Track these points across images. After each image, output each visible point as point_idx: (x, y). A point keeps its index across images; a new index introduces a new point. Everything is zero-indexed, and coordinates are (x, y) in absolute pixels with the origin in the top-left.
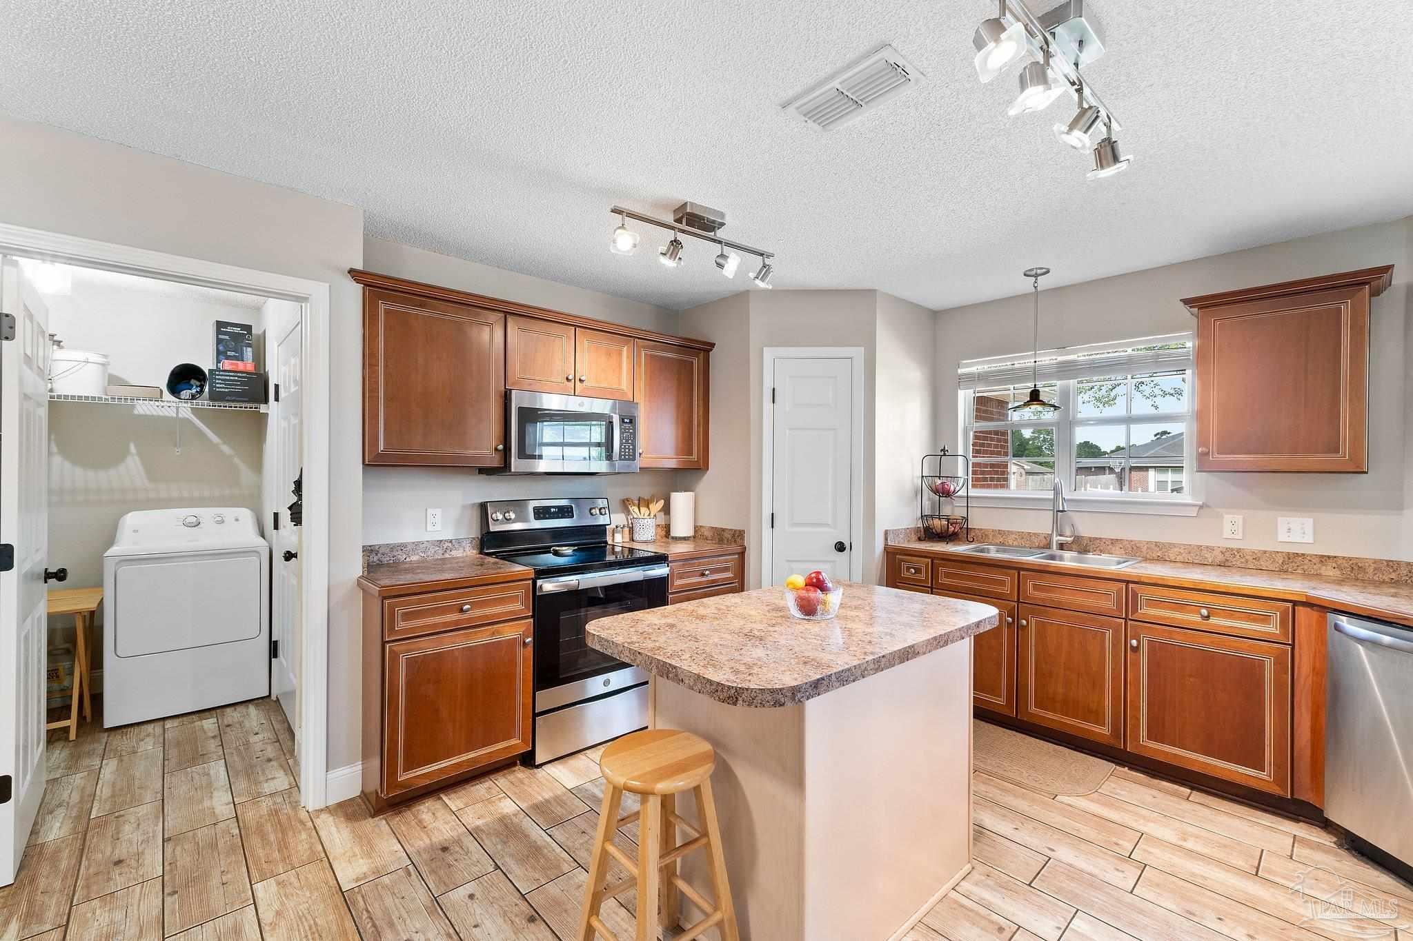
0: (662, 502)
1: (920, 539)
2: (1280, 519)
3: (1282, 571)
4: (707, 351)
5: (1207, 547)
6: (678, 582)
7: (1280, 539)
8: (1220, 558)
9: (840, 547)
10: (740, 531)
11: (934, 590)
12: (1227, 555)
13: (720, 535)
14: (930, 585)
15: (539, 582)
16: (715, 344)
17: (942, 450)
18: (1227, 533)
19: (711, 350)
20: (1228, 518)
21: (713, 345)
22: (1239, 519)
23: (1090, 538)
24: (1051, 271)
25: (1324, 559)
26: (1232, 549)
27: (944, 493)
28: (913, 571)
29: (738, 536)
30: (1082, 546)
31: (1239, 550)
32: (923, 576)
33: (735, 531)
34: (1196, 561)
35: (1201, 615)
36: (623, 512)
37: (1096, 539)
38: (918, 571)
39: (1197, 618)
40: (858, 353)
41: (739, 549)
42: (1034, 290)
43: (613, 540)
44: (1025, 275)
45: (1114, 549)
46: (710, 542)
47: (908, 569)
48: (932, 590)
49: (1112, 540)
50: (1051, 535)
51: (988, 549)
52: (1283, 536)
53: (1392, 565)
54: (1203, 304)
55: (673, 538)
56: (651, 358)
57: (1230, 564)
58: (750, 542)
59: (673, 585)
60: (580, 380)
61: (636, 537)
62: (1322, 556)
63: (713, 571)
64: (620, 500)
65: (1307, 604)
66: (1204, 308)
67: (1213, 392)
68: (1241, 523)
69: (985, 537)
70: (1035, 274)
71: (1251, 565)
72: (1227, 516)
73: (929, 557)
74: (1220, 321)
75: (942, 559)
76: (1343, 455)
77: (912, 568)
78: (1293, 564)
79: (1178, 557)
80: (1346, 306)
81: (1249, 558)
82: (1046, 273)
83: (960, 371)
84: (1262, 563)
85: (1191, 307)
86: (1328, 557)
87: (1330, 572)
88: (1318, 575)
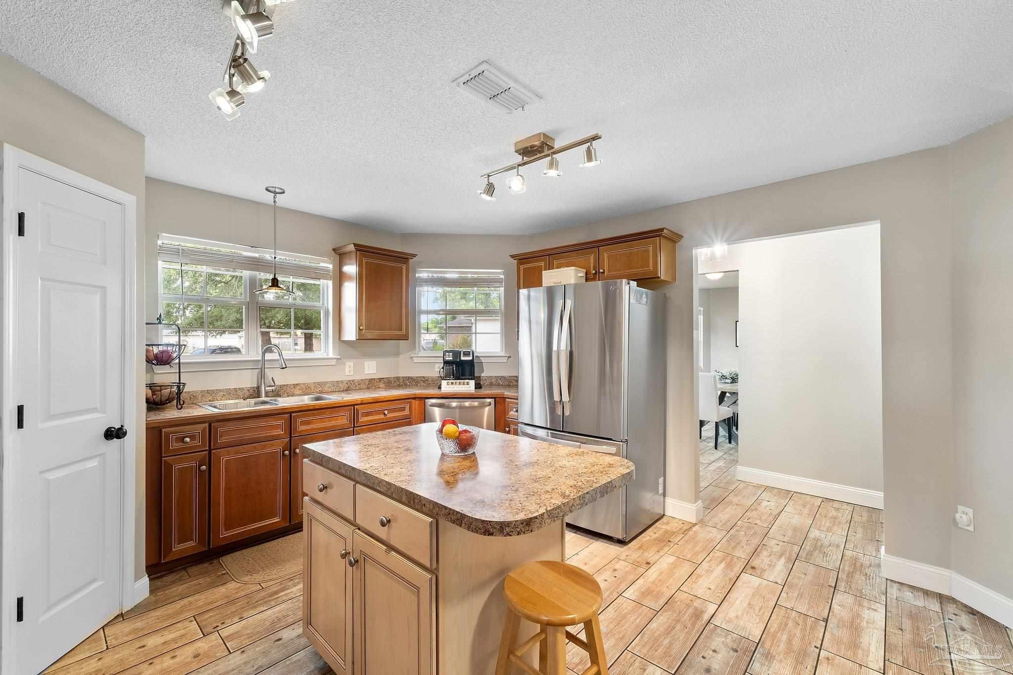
2: (365, 363)
3: (368, 388)
7: (366, 373)
8: (346, 386)
9: (112, 434)
12: (349, 384)
14: (207, 449)
20: (348, 364)
22: (352, 364)
24: (286, 193)
25: (380, 379)
26: (350, 381)
28: (187, 440)
31: (353, 381)
32: (198, 442)
34: (337, 390)
35: (383, 414)
37: (285, 385)
38: (192, 438)
39: (382, 417)
40: (131, 200)
44: (267, 189)
45: (295, 390)
47: (180, 439)
49: (294, 384)
50: (258, 387)
52: (366, 371)
54: (362, 250)
57: (350, 389)
65: (415, 398)
66: (360, 251)
67: (364, 297)
68: (352, 367)
69: (200, 397)
70: (275, 191)
71: (358, 388)
72: (347, 363)
73: (205, 422)
74: (365, 260)
75: (218, 421)
76: (404, 332)
77: (187, 437)
78: (371, 384)
79: (329, 389)
80: (404, 267)
81: (357, 384)
82: (284, 193)
83: (159, 242)
84: (361, 385)
85: (355, 248)
86: (382, 378)
87: (382, 385)
88: (379, 388)
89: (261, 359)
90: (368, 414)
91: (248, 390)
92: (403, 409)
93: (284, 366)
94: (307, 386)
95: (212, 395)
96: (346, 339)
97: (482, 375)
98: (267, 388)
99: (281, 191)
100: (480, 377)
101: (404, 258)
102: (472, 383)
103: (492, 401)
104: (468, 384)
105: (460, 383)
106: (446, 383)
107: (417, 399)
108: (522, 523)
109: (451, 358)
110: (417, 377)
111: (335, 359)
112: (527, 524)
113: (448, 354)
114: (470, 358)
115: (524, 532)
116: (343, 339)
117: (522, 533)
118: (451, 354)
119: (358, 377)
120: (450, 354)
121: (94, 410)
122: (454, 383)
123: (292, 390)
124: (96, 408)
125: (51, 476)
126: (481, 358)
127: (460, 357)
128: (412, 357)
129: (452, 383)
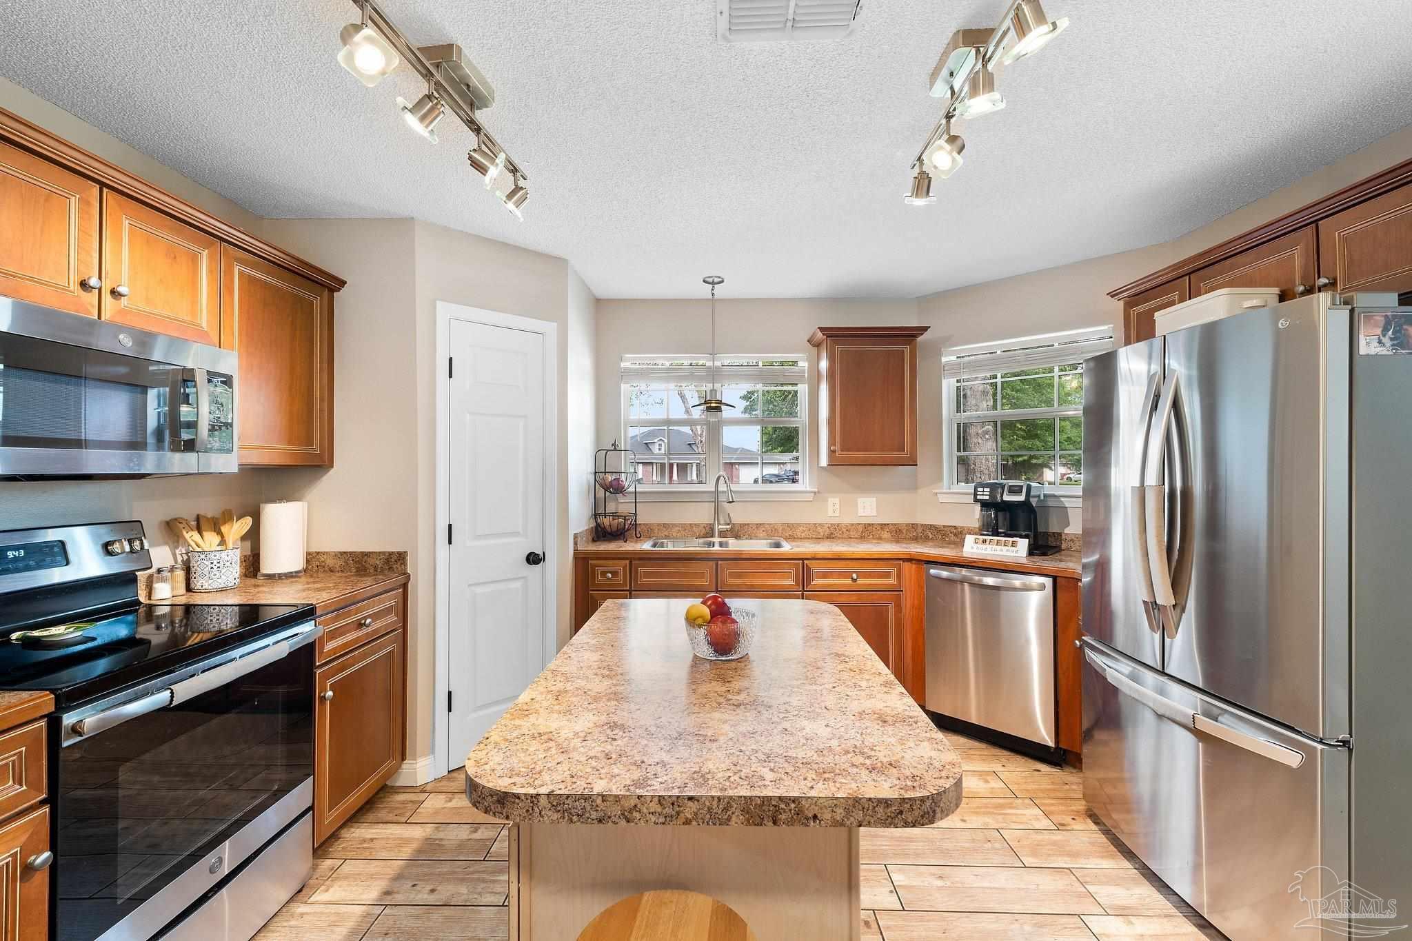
0: (247, 522)
1: (594, 541)
2: (859, 499)
3: (862, 538)
4: (332, 290)
5: (820, 524)
6: (330, 646)
7: (860, 514)
8: (828, 532)
9: (534, 559)
10: (400, 553)
11: (633, 593)
12: (832, 529)
13: (359, 564)
14: (628, 588)
15: (69, 719)
16: (346, 283)
17: (613, 445)
18: (830, 513)
19: (339, 290)
21: (343, 283)
22: (837, 501)
23: (741, 524)
24: (725, 281)
25: (883, 526)
26: (834, 525)
27: (615, 488)
28: (610, 575)
29: (394, 563)
30: (737, 532)
31: (838, 525)
32: (619, 580)
33: (391, 554)
34: (814, 536)
35: (852, 579)
36: (166, 543)
37: (745, 524)
38: (615, 574)
39: (849, 581)
40: (551, 328)
41: (401, 579)
42: (711, 296)
43: (150, 597)
44: (704, 281)
45: (758, 532)
46: (340, 574)
47: (604, 574)
48: (630, 594)
49: (757, 525)
50: (714, 524)
51: (662, 543)
52: (861, 512)
53: (914, 526)
54: (834, 335)
55: (270, 577)
56: (248, 281)
57: (833, 536)
58: (418, 568)
59: (321, 652)
60: (113, 292)
61: (198, 583)
62: (882, 524)
63: (375, 616)
64: (161, 523)
65: (910, 560)
66: (832, 336)
67: (838, 404)
68: (837, 506)
69: (656, 531)
70: (713, 282)
71: (845, 536)
72: (830, 499)
73: (627, 559)
74: (839, 349)
75: (640, 559)
76: (907, 453)
77: (608, 572)
78: (867, 531)
79: (803, 534)
80: (907, 351)
81: (844, 530)
82: (723, 281)
83: (623, 365)
84: (851, 533)
85: (823, 334)
86: (885, 524)
87: (886, 535)
88: (880, 538)
89: (714, 490)
90: (825, 575)
91: (704, 527)
92: (887, 575)
93: (731, 500)
94: (774, 527)
95: (667, 529)
96: (822, 465)
97: (1066, 531)
98: (720, 527)
99: (720, 279)
100: (1060, 534)
101: (909, 335)
102: (1023, 544)
103: (1048, 581)
104: (1014, 544)
105: (998, 543)
106: (973, 540)
107: (914, 562)
108: (492, 796)
109: (987, 498)
110: (944, 526)
111: (812, 492)
112: (498, 801)
113: (982, 489)
114: (1022, 498)
115: (494, 813)
116: (820, 465)
117: (491, 813)
118: (988, 490)
119: (847, 520)
120: (985, 490)
121: (515, 534)
122: (988, 542)
123: (754, 532)
124: (519, 533)
125: (479, 590)
126: (1062, 499)
127: (1002, 496)
128: (936, 494)
129: (984, 541)
